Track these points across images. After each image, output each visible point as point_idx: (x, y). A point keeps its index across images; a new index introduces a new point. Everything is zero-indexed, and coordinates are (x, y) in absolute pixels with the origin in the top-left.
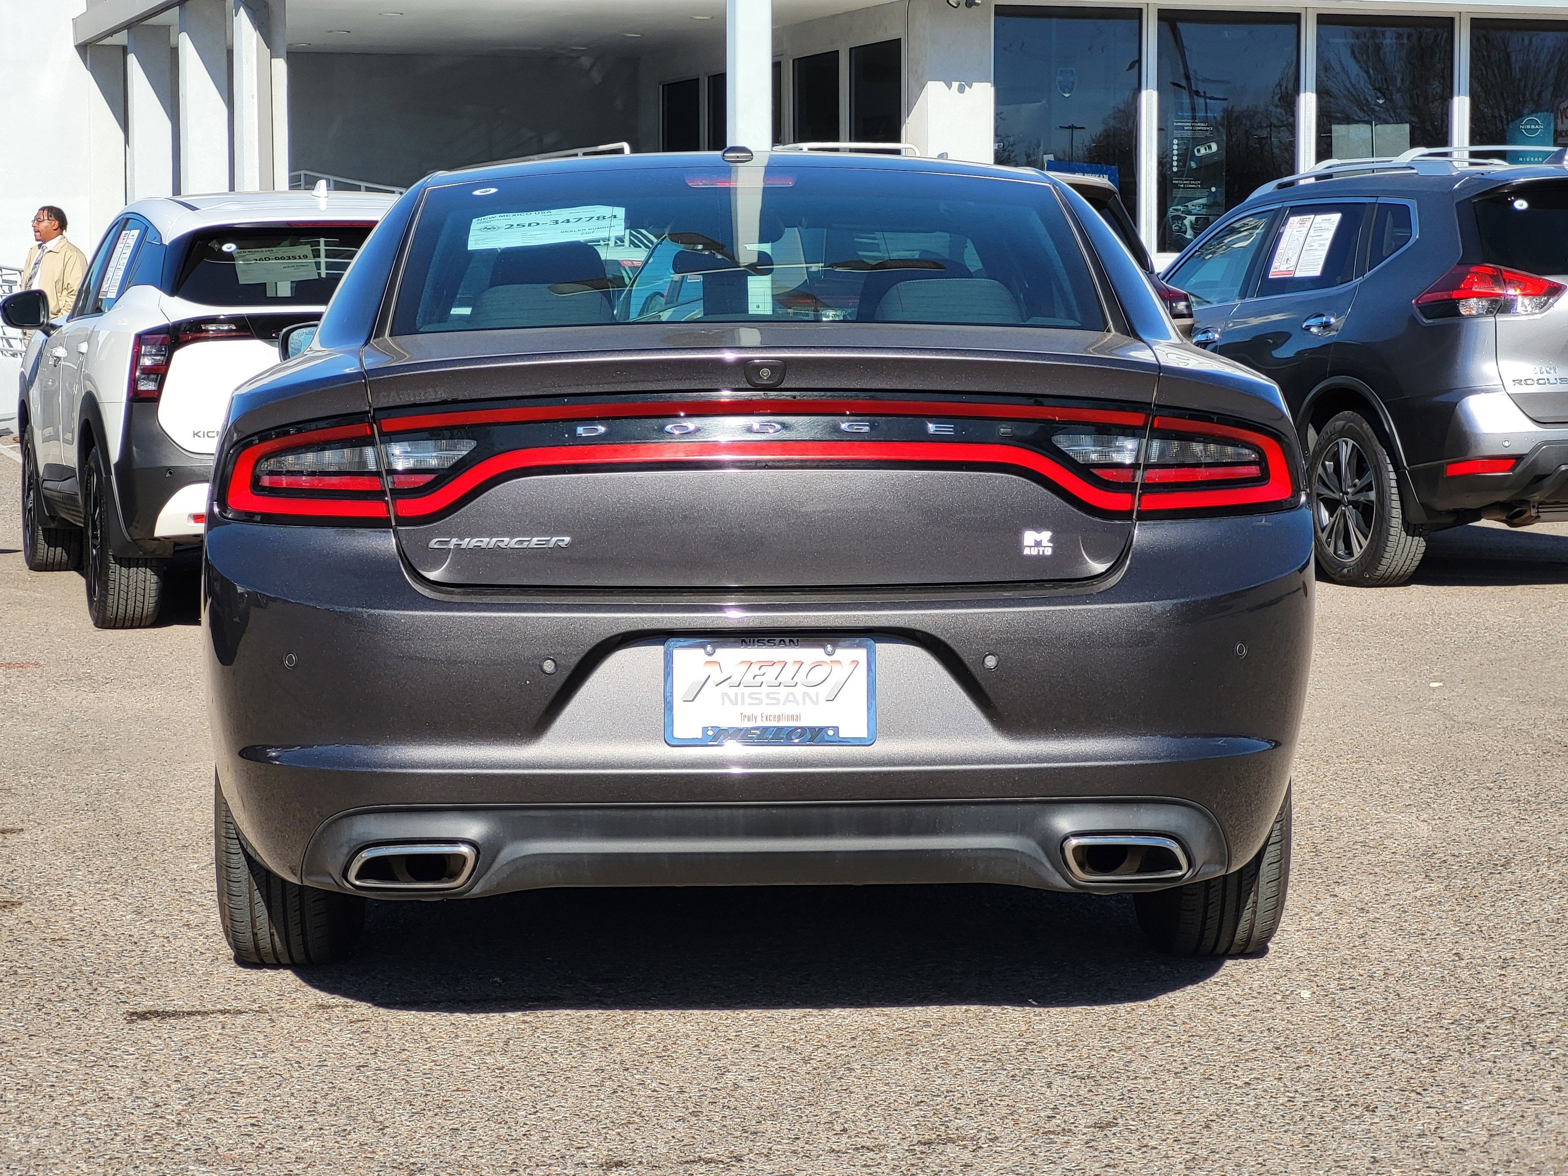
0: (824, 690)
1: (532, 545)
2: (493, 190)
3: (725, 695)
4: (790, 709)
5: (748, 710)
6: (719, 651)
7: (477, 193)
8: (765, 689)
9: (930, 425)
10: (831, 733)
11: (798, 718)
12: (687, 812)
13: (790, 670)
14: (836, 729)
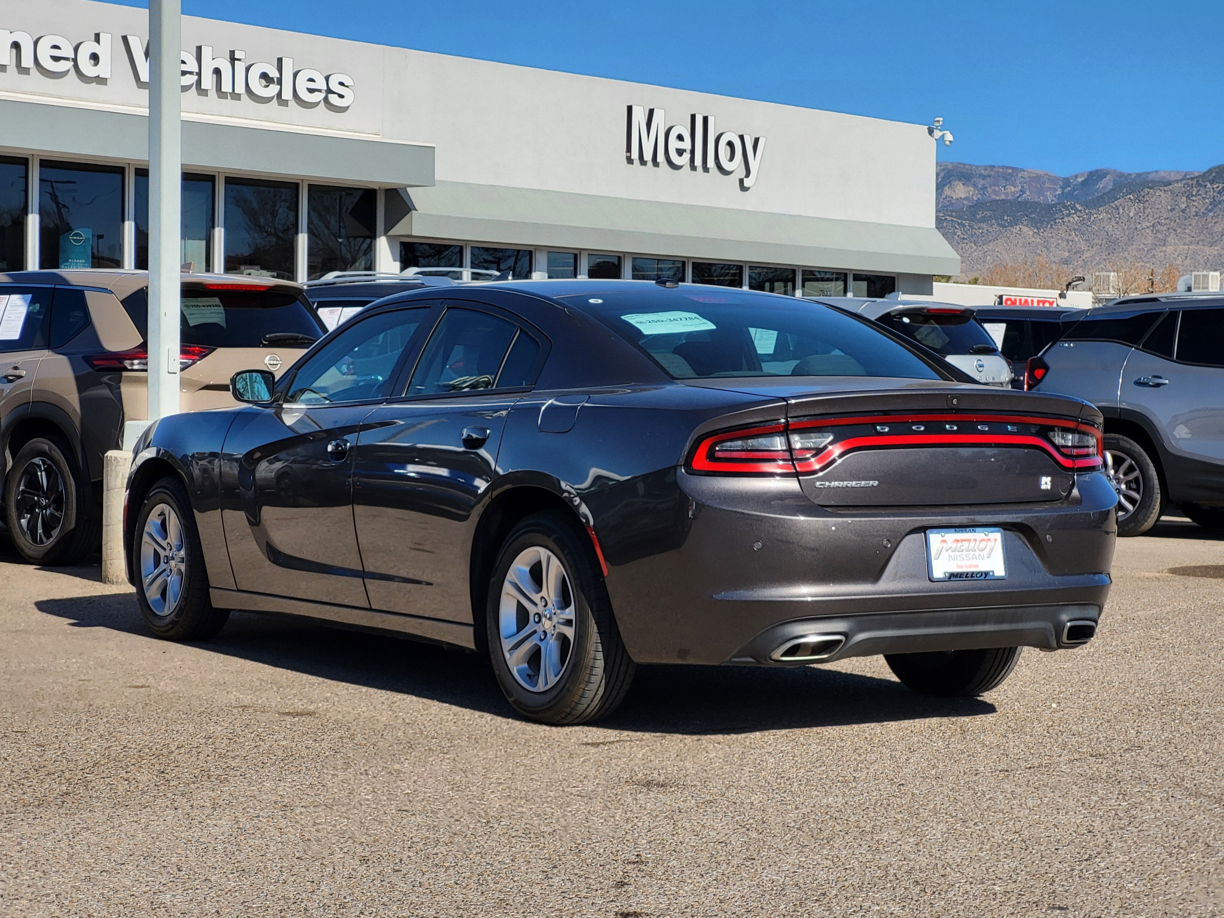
0: (986, 552)
1: (862, 485)
2: (600, 301)
3: (950, 556)
4: (974, 562)
5: (960, 563)
6: (946, 535)
7: (592, 301)
8: (965, 553)
9: (1009, 427)
10: (991, 573)
11: (977, 566)
12: (936, 614)
13: (972, 543)
14: (993, 572)
